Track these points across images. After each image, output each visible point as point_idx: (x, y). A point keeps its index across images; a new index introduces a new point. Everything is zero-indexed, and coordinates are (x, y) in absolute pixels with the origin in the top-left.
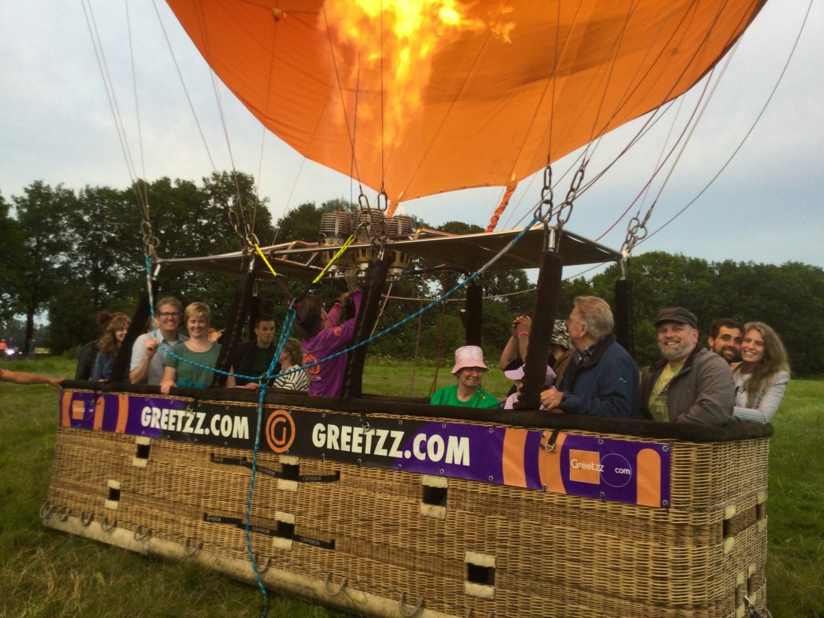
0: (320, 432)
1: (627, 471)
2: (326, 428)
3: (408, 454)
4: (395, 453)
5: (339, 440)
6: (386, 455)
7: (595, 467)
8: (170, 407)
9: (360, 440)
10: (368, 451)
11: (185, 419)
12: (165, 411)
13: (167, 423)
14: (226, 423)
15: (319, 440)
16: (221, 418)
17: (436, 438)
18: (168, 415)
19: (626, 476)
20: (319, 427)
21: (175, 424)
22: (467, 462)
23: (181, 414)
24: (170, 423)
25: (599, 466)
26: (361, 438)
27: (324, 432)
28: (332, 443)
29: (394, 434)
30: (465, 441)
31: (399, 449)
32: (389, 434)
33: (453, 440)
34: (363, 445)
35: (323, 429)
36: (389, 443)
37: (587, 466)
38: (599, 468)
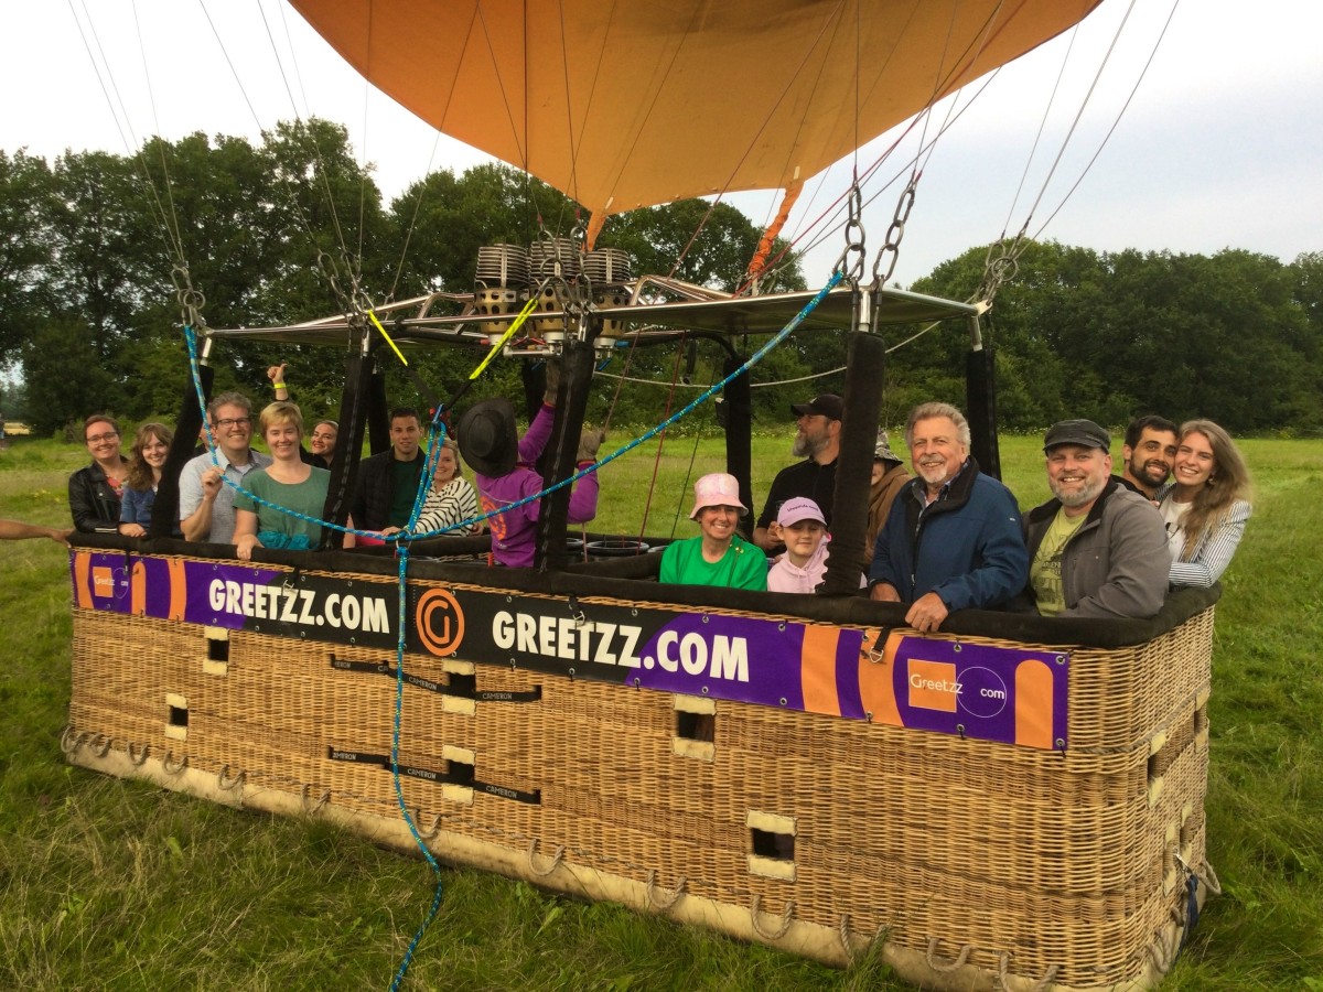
0: (504, 624)
1: (1000, 694)
2: (515, 618)
3: (649, 663)
4: (628, 659)
5: (537, 638)
6: (614, 662)
7: (948, 686)
8: (255, 581)
9: (571, 639)
10: (584, 656)
11: (282, 601)
12: (248, 587)
13: (252, 606)
14: (351, 607)
15: (504, 637)
16: (341, 599)
17: (693, 638)
18: (253, 594)
19: (998, 701)
20: (502, 616)
21: (266, 608)
22: (744, 676)
23: (275, 592)
24: (258, 607)
25: (955, 684)
26: (573, 636)
27: (510, 625)
28: (526, 642)
29: (625, 630)
30: (740, 644)
31: (635, 654)
32: (617, 631)
33: (720, 641)
34: (576, 646)
35: (509, 619)
36: (617, 644)
37: (937, 685)
38: (955, 689)
